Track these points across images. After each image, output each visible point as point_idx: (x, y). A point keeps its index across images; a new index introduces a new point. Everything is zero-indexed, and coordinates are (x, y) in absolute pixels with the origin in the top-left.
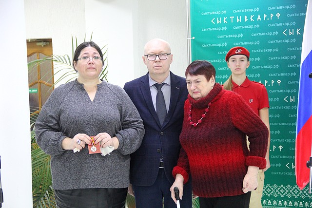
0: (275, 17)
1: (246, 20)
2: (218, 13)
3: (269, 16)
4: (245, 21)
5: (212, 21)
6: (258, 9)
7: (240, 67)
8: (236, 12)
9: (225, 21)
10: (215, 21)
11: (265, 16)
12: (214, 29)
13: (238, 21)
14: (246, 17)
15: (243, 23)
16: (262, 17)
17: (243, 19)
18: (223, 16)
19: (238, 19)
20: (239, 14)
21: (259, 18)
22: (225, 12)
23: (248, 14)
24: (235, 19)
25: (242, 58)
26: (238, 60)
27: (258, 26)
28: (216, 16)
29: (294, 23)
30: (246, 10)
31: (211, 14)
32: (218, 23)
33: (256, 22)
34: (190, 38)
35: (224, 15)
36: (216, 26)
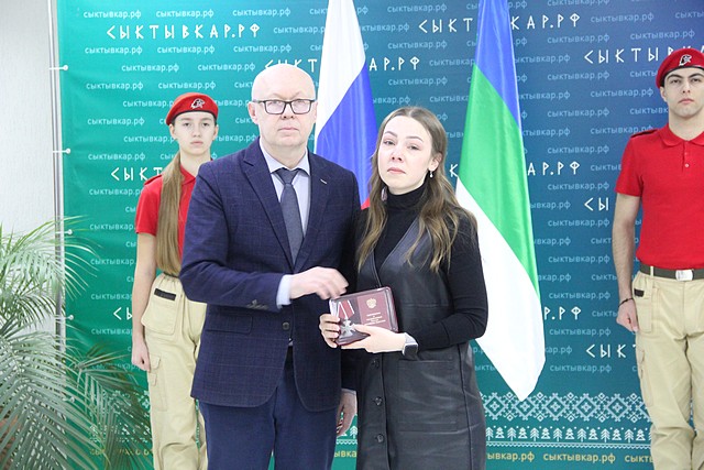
0: (248, 32)
1: (185, 34)
2: (123, 15)
3: (234, 30)
4: (184, 36)
5: (108, 33)
6: (211, 13)
7: (200, 140)
8: (163, 15)
9: (138, 35)
10: (116, 33)
11: (227, 28)
12: (113, 50)
13: (167, 37)
14: (185, 28)
15: (178, 40)
16: (220, 30)
17: (179, 32)
18: (133, 23)
19: (167, 32)
20: (169, 21)
21: (214, 32)
22: (138, 14)
23: (191, 23)
24: (160, 32)
25: (205, 119)
26: (196, 123)
27: (212, 49)
28: (117, 22)
29: (288, 48)
30: (184, 14)
31: (105, 16)
32: (122, 37)
33: (207, 41)
34: (58, 68)
35: (136, 22)
36: (120, 43)
